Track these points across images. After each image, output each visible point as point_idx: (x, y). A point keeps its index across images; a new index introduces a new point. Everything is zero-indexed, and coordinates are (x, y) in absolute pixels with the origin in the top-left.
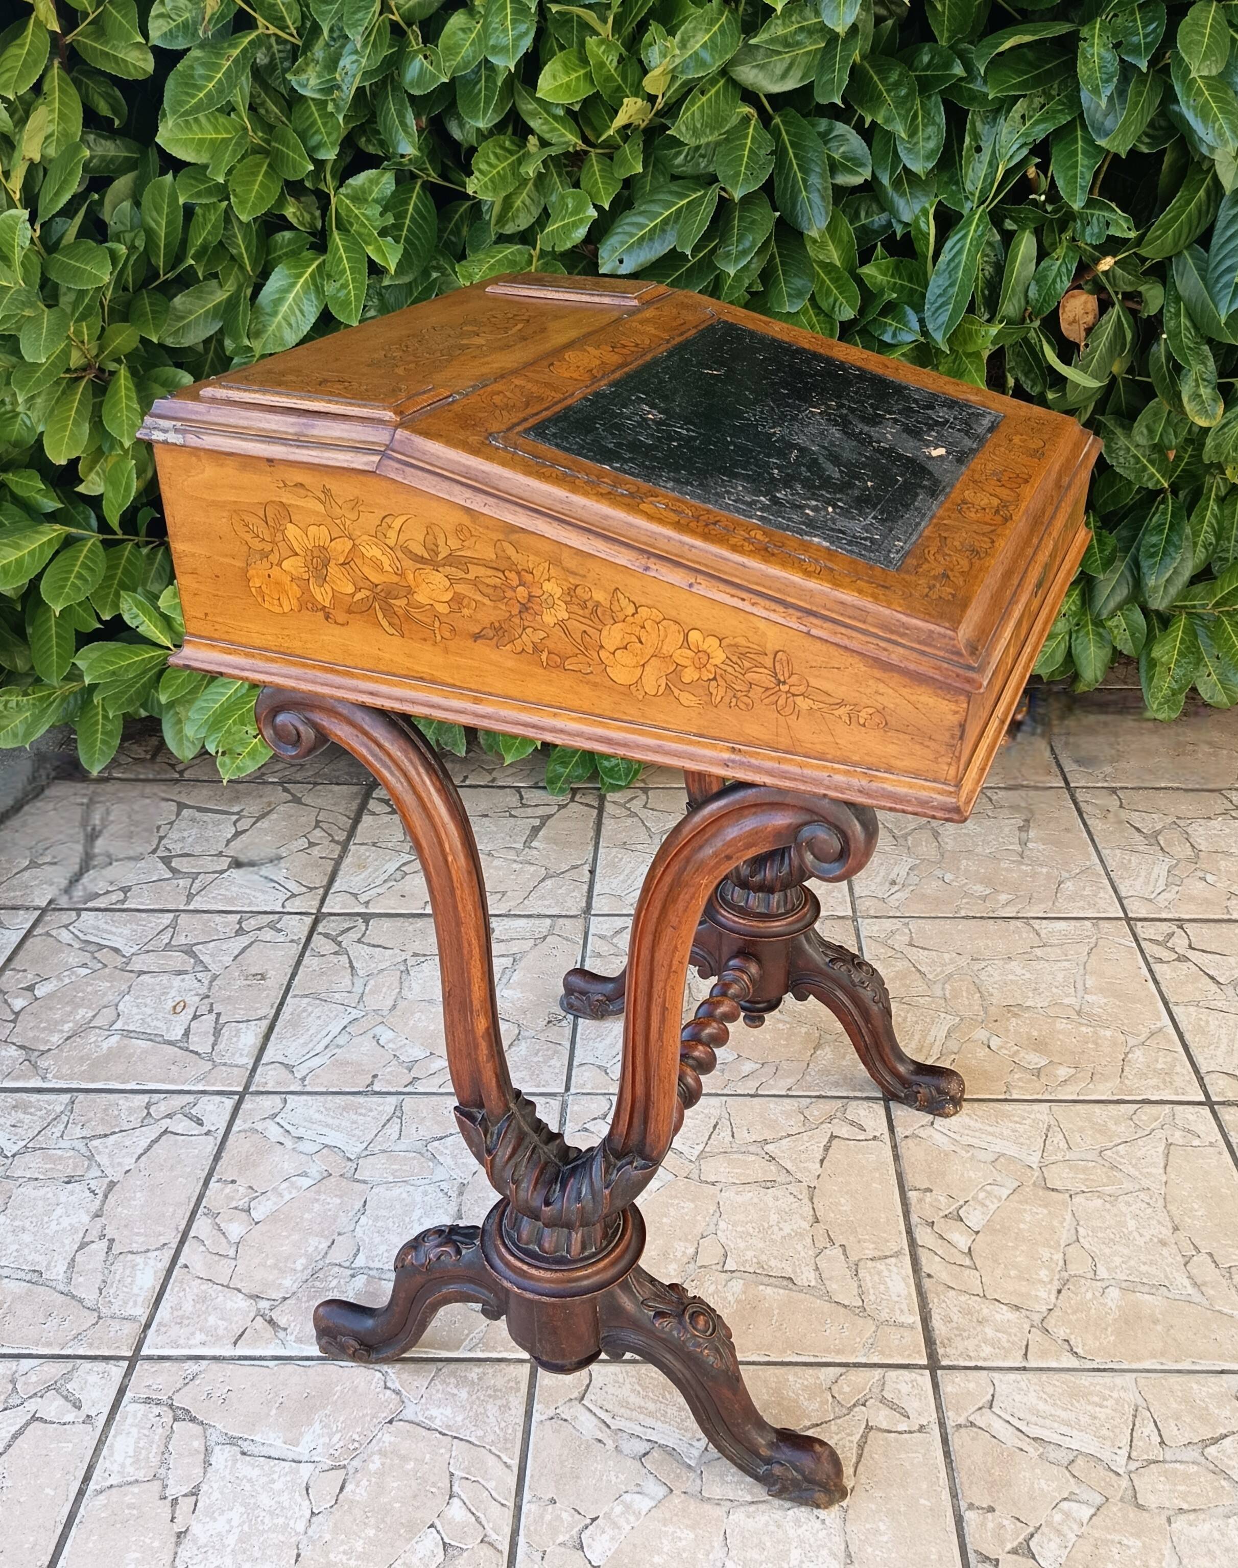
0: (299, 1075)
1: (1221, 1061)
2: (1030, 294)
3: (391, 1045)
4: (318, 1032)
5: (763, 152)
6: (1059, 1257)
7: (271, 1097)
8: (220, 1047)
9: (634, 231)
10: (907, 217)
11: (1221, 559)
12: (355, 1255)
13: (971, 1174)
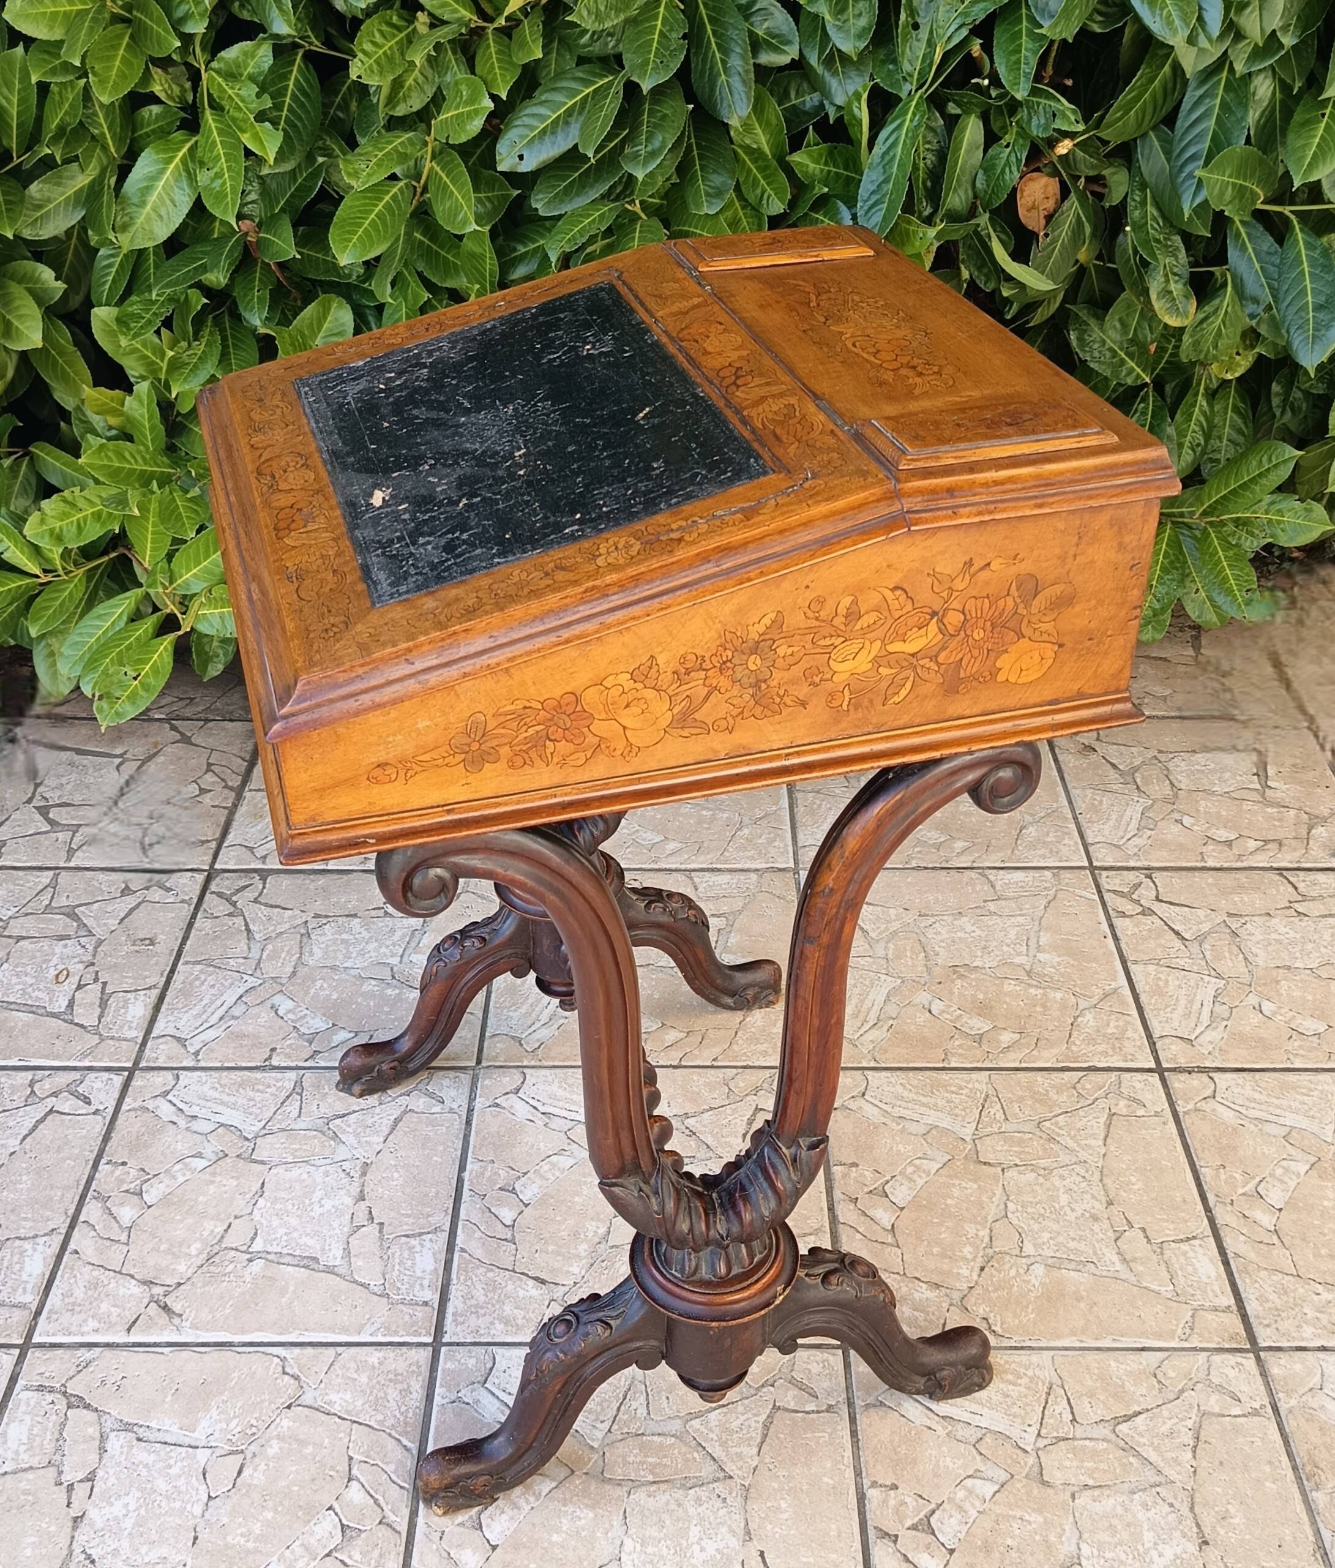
0: (192, 1050)
1: (1176, 1024)
2: (978, 185)
3: (291, 1016)
4: (212, 1002)
5: (674, 35)
6: (984, 1233)
7: (162, 1073)
8: (108, 1019)
9: (535, 123)
10: (840, 100)
11: (1211, 460)
12: (253, 1239)
13: (901, 1147)
